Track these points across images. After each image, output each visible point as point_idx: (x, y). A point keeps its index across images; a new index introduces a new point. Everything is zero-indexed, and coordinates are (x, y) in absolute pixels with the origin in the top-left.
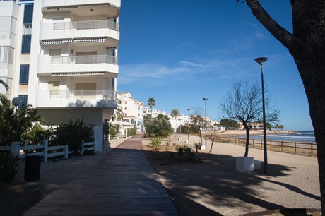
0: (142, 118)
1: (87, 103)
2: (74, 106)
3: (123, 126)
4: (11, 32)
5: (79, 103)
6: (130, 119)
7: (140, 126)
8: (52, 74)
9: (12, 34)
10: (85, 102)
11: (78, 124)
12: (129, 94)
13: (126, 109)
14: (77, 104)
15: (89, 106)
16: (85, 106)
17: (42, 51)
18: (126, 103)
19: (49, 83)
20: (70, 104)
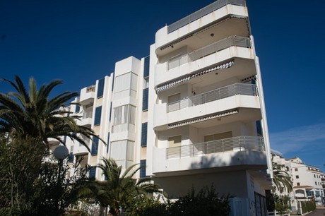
0: (321, 187)
1: (217, 160)
2: (199, 167)
3: (297, 198)
4: (131, 89)
5: (204, 162)
6: (304, 189)
7: (319, 198)
8: (169, 125)
9: (132, 91)
10: (213, 159)
11: (206, 195)
12: (298, 159)
13: (297, 177)
14: (201, 163)
15: (220, 165)
16: (213, 165)
17: (160, 101)
18: (296, 170)
19: (170, 139)
20: (192, 165)
